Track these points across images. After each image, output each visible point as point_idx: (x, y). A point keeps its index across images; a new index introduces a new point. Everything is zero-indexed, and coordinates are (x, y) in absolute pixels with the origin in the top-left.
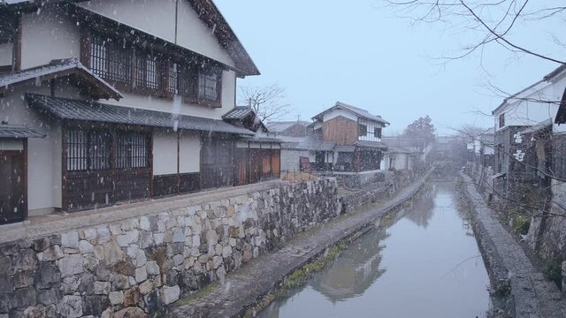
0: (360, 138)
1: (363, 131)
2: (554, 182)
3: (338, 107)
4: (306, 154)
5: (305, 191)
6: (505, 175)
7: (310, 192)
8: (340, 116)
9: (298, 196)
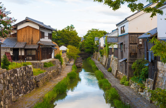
0: (41, 40)
1: (42, 35)
2: (159, 63)
3: (27, 21)
4: (8, 51)
5: (16, 75)
6: (126, 60)
7: (19, 75)
8: (28, 26)
9: (13, 78)
